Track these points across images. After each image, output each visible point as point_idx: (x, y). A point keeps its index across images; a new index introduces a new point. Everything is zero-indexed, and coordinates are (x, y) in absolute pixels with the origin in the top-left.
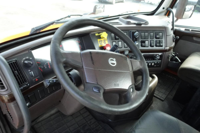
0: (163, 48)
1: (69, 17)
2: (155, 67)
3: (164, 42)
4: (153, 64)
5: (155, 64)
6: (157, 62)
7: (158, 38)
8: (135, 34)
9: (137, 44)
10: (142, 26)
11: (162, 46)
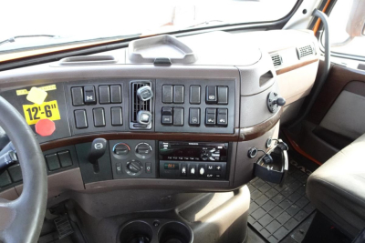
0: (229, 130)
1: (12, 41)
2: (210, 178)
3: (231, 113)
4: (202, 171)
5: (207, 171)
6: (215, 167)
7: (216, 103)
8: (139, 91)
9: (145, 117)
10: (173, 66)
11: (226, 126)
